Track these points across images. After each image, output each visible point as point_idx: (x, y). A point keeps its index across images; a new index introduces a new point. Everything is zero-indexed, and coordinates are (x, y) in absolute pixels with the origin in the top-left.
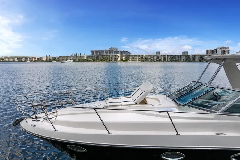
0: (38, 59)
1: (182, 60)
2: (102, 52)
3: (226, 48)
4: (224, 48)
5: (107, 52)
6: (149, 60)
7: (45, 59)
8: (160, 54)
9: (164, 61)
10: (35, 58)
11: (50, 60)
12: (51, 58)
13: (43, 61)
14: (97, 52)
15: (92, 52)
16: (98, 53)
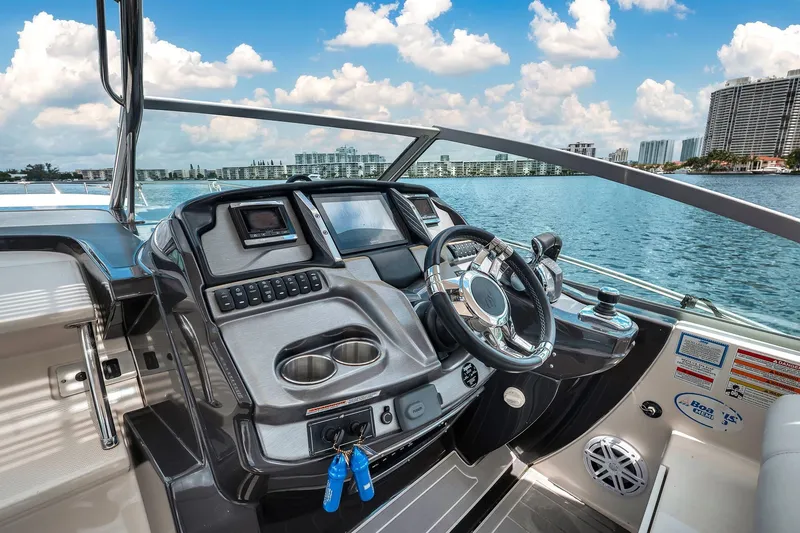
0: (170, 174)
1: (496, 173)
2: (321, 156)
3: (589, 145)
4: (583, 145)
5: (331, 156)
6: (426, 174)
7: (186, 174)
8: (448, 160)
9: (459, 175)
10: (162, 172)
11: (200, 177)
12: (203, 174)
13: (182, 179)
14: (308, 157)
15: (299, 157)
16: (304, 159)
